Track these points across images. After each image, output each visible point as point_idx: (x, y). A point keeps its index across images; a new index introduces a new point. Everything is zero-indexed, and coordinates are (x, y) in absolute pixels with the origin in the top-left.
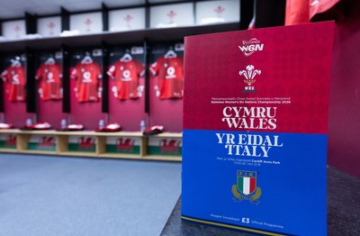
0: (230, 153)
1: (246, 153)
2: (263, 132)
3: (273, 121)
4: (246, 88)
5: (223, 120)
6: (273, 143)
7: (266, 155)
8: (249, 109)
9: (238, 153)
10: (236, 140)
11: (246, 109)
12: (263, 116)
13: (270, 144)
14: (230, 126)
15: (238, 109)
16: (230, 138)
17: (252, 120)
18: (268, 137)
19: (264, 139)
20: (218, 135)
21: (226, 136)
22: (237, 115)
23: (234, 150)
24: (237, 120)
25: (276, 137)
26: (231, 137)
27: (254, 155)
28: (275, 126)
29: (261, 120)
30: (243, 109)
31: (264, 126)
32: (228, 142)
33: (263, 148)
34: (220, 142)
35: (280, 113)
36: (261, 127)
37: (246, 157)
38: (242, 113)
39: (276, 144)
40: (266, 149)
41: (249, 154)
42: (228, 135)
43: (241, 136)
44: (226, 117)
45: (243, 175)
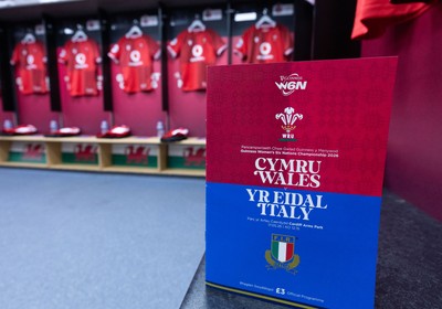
0: (263, 213)
1: (282, 215)
2: (304, 191)
3: (316, 178)
4: (284, 136)
5: (255, 173)
6: (315, 203)
7: (306, 218)
8: (287, 162)
9: (272, 214)
10: (271, 198)
11: (283, 161)
12: (304, 171)
13: (312, 205)
14: (264, 181)
15: (274, 161)
16: (264, 196)
17: (291, 176)
18: (309, 197)
19: (305, 198)
20: (249, 191)
21: (258, 193)
22: (273, 169)
23: (268, 209)
24: (272, 174)
25: (319, 197)
26: (264, 194)
27: (292, 216)
28: (318, 184)
29: (302, 176)
30: (280, 162)
31: (305, 183)
32: (261, 200)
33: (303, 210)
34: (252, 199)
35: (325, 169)
36: (301, 184)
37: (282, 219)
38: (278, 166)
39: (319, 206)
40: (307, 210)
41: (286, 216)
42: (261, 192)
43: (276, 193)
44: (259, 170)
45: (279, 239)
